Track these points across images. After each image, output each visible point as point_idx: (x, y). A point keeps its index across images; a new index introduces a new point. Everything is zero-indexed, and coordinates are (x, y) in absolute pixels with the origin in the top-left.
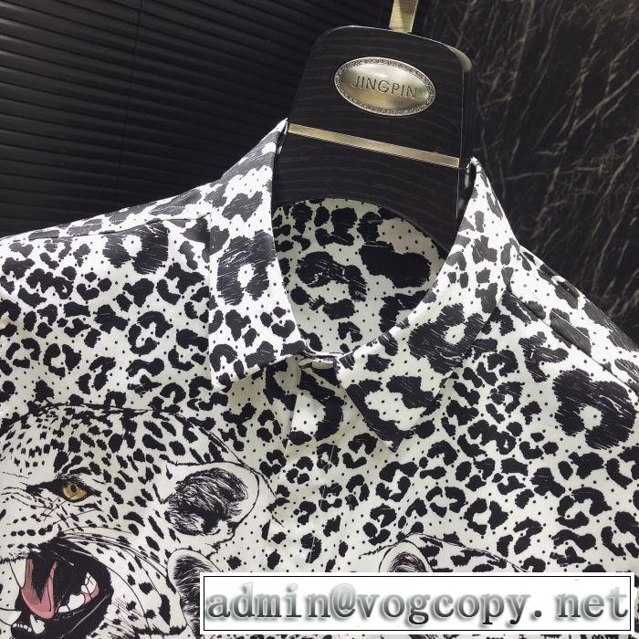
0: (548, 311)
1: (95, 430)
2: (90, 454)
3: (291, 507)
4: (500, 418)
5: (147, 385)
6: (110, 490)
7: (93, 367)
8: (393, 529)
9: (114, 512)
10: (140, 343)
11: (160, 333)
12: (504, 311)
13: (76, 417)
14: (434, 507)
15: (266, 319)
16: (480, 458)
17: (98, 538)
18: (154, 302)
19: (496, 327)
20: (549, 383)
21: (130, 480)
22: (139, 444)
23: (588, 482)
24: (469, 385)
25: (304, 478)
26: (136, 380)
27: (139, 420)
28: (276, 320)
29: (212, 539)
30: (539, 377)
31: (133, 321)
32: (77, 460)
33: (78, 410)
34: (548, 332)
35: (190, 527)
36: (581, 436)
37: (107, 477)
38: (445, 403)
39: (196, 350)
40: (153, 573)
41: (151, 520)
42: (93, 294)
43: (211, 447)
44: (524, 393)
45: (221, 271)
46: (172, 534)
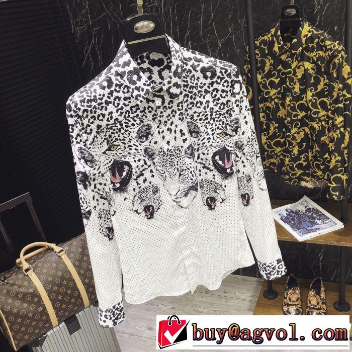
0: (192, 58)
1: (114, 130)
2: (115, 137)
3: (162, 124)
4: (193, 83)
5: (122, 113)
6: (122, 143)
7: (109, 115)
8: (184, 116)
9: (125, 147)
10: (116, 105)
11: (119, 101)
12: (185, 61)
13: (109, 129)
14: (189, 108)
15: (144, 84)
16: (193, 93)
17: (123, 156)
18: (115, 94)
19: (185, 65)
20: (199, 71)
21: (126, 137)
22: (125, 128)
23: (214, 87)
24: (185, 79)
25: (163, 116)
26: (119, 113)
27: (123, 122)
28: (147, 83)
29: (148, 141)
30: (197, 71)
31: (113, 101)
32: (112, 140)
33: (109, 127)
34: (194, 62)
35: (143, 141)
36: (209, 79)
37: (120, 140)
38: (182, 86)
39: (128, 100)
40: (139, 156)
41: (134, 145)
42: (102, 99)
43: (140, 120)
44: (195, 76)
45: (128, 80)
46: (140, 145)
